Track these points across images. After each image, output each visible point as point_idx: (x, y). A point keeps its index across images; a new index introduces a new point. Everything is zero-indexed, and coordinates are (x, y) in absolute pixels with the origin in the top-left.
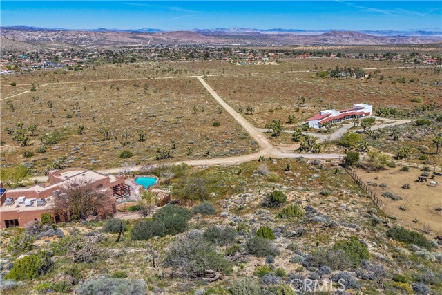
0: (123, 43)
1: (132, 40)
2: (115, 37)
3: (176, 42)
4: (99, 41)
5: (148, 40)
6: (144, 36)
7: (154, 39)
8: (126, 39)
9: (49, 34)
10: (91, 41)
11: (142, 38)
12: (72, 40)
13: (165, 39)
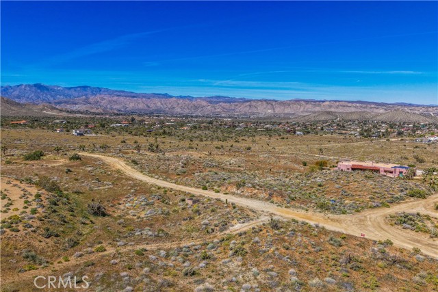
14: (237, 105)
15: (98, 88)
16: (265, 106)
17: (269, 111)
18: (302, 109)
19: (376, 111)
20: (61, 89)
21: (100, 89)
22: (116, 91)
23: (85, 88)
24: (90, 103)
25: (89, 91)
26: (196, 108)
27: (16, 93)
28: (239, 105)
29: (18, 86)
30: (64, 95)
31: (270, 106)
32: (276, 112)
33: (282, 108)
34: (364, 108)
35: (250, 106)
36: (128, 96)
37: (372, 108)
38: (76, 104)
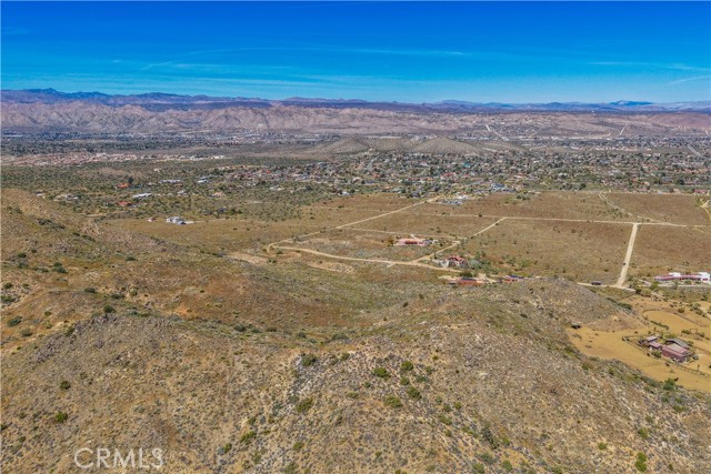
0: (582, 133)
1: (596, 128)
2: (571, 124)
3: (667, 131)
4: (548, 129)
5: (620, 127)
6: (616, 121)
7: (631, 126)
8: (587, 127)
9: (486, 119)
10: (537, 129)
11: (612, 125)
12: (512, 127)
13: (649, 125)
14: (200, 114)
16: (251, 117)
17: (260, 125)
18: (311, 122)
19: (416, 123)
26: (129, 121)
28: (205, 114)
31: (259, 117)
32: (272, 127)
33: (281, 120)
34: (400, 119)
35: (226, 117)
37: (410, 119)
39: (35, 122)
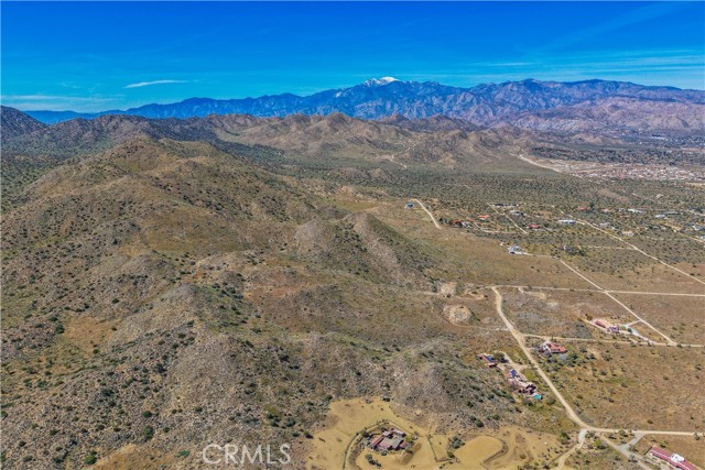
15: (615, 82)
20: (559, 85)
21: (616, 84)
22: (644, 88)
23: (594, 82)
24: (593, 117)
25: (599, 89)
27: (500, 96)
29: (505, 84)
30: (561, 98)
36: (661, 100)
38: (572, 118)
39: (686, 124)
